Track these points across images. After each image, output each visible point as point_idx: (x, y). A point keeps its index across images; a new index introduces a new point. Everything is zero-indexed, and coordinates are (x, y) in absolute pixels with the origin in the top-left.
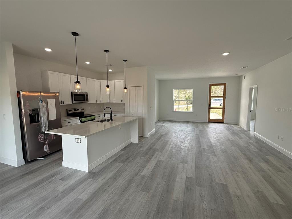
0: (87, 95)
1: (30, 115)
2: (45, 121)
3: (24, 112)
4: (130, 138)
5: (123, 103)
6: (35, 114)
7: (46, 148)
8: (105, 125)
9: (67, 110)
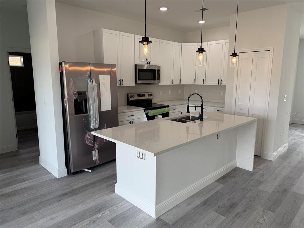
0: (159, 71)
1: (76, 101)
2: (94, 112)
3: (67, 95)
4: (236, 159)
5: (220, 87)
6: (82, 100)
7: (95, 155)
8: (188, 128)
9: (128, 95)
